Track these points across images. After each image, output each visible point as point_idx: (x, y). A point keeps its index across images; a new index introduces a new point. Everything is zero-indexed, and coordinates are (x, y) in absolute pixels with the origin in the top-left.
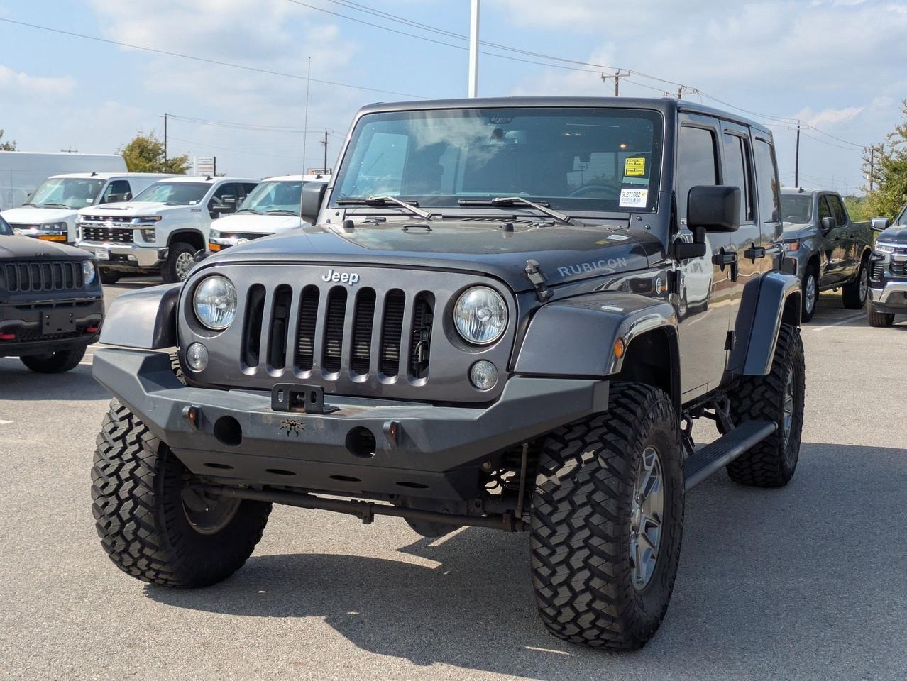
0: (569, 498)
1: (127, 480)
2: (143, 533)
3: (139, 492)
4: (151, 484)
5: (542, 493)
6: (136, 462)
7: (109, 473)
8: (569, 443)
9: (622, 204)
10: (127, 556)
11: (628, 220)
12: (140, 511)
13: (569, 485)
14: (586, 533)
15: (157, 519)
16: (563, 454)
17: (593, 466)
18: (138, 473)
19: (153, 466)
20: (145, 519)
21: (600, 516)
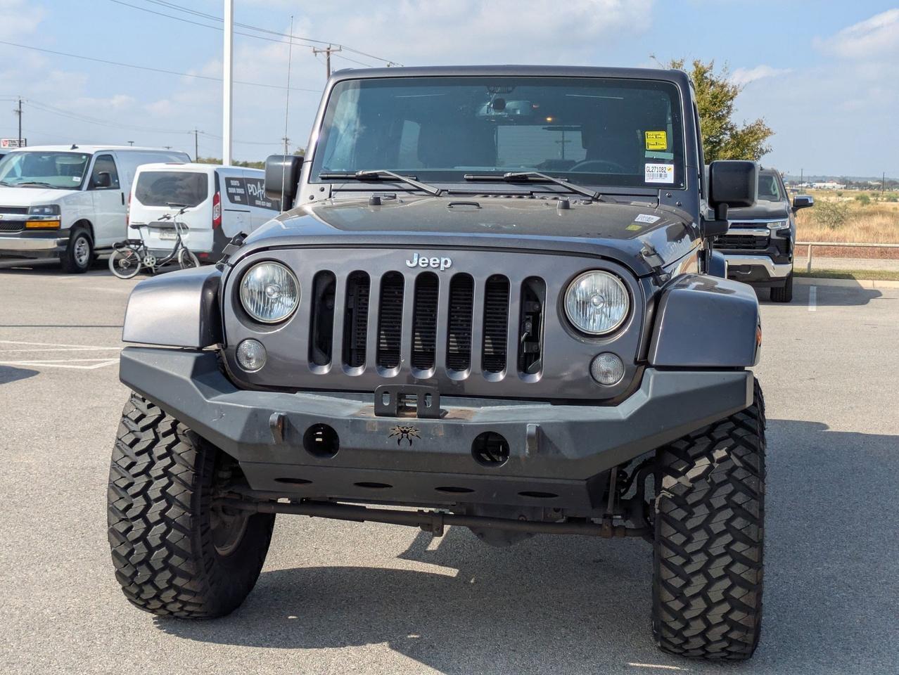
0: (706, 500)
1: (157, 500)
2: (176, 561)
3: (173, 513)
4: (188, 505)
5: (670, 497)
6: (169, 479)
7: (134, 492)
8: (696, 441)
9: (648, 180)
10: (151, 588)
11: (656, 196)
12: (174, 536)
13: (703, 488)
14: (728, 538)
15: (193, 544)
16: (692, 452)
17: (728, 465)
18: (172, 491)
19: (190, 482)
20: (181, 545)
21: (742, 520)
